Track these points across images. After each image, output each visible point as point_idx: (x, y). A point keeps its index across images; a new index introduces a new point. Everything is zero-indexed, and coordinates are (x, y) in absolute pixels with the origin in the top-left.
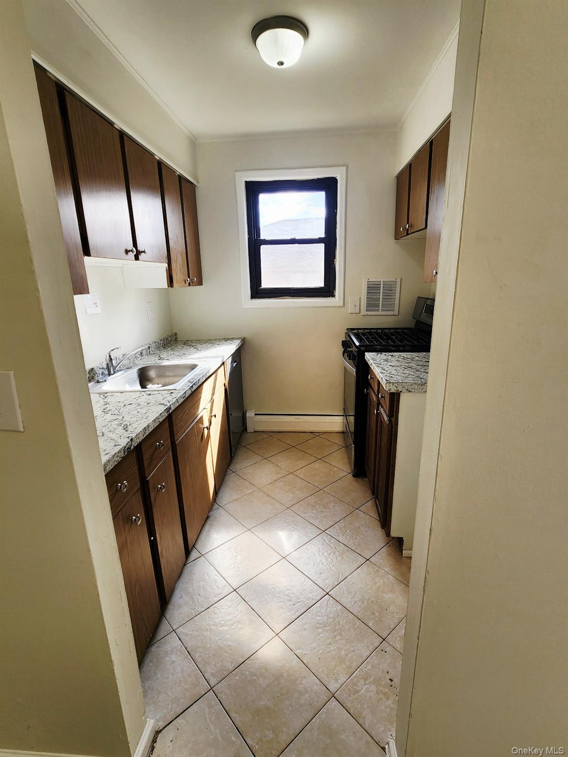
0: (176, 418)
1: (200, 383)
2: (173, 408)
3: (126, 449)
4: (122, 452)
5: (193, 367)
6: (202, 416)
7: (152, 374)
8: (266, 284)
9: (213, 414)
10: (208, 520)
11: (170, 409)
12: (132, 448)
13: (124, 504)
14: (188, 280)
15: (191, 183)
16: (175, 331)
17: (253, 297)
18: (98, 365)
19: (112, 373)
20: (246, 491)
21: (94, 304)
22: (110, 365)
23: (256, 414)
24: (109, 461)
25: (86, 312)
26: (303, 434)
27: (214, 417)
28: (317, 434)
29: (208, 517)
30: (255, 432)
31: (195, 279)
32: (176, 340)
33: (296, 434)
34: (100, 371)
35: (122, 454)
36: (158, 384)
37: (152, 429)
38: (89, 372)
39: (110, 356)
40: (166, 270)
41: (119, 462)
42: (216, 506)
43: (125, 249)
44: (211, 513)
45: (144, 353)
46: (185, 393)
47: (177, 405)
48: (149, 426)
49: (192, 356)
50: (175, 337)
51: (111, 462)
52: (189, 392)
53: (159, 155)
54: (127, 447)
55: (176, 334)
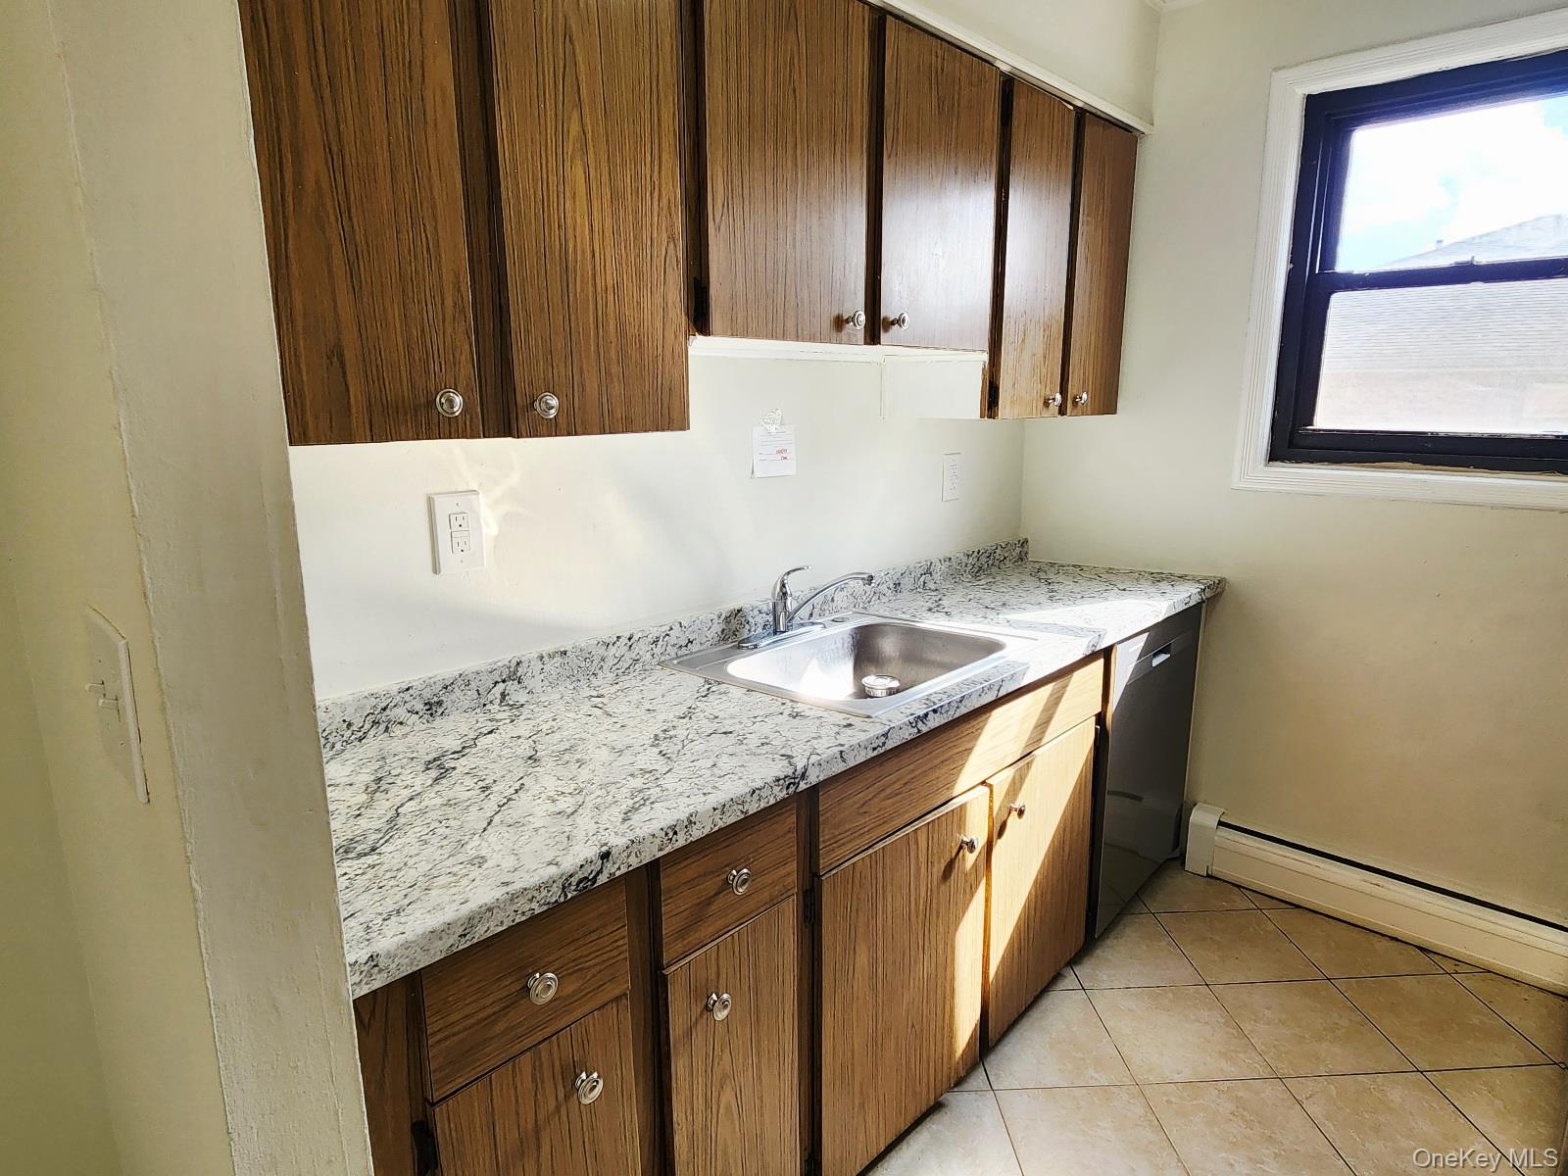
0: (840, 802)
1: (963, 711)
2: (814, 778)
3: (574, 881)
4: (556, 889)
5: (990, 647)
6: (963, 807)
7: (888, 646)
8: (1330, 415)
9: (1017, 805)
10: (936, 1117)
11: (803, 776)
12: (603, 879)
13: (548, 1032)
14: (1054, 399)
15: (1126, 128)
16: (1023, 536)
17: (1276, 455)
18: (755, 604)
19: (782, 629)
20: (1091, 1072)
21: (779, 452)
22: (780, 608)
23: (1221, 823)
24: (490, 910)
25: (753, 472)
26: (1386, 943)
27: (1014, 814)
28: (1448, 966)
29: (936, 1107)
30: (1208, 876)
31: (1085, 396)
32: (1022, 558)
33: (1355, 934)
34: (760, 620)
35: (555, 895)
36: (893, 678)
37: (706, 831)
38: (726, 618)
39: (783, 586)
40: (983, 369)
41: (534, 918)
42: (978, 1079)
43: (836, 313)
44: (951, 1098)
45: (907, 582)
46: (885, 735)
47: (840, 767)
48: (691, 822)
49: (1013, 616)
50: (1018, 550)
51: (499, 915)
52: (908, 734)
53: (1007, 60)
54: (581, 875)
55: (1026, 541)
